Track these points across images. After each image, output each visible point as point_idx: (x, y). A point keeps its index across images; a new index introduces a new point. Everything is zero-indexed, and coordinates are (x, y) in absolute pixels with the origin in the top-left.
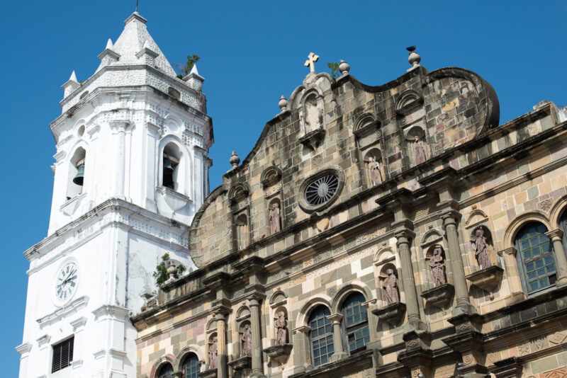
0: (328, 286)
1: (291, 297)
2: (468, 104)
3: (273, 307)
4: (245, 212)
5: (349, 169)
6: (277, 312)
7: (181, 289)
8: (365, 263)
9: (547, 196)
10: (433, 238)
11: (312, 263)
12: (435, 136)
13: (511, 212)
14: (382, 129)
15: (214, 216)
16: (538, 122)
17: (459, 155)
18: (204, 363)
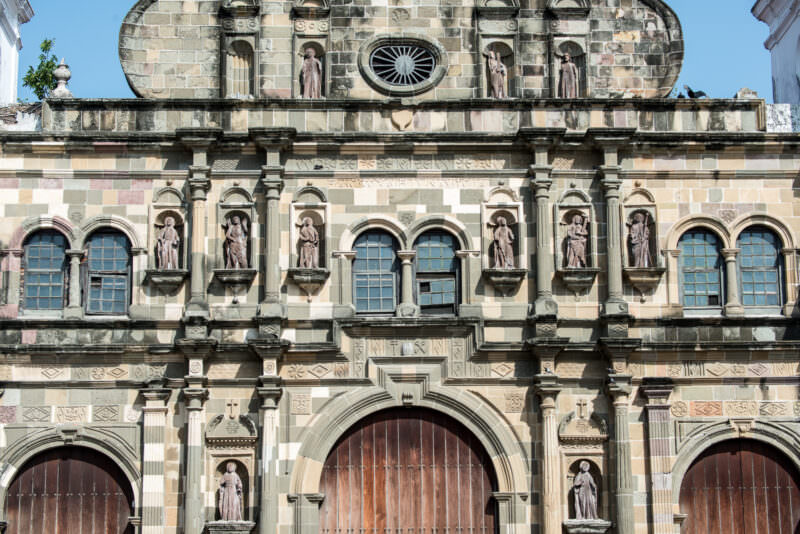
0: (402, 208)
1: (333, 203)
2: (653, 46)
3: (297, 208)
4: (251, 40)
5: (456, 55)
6: (302, 217)
7: (92, 115)
8: (467, 197)
9: (732, 206)
10: (575, 201)
11: (374, 166)
12: (599, 67)
13: (684, 208)
14: (520, 21)
15: (178, 18)
16: (738, 114)
17: (628, 109)
18: (146, 252)
